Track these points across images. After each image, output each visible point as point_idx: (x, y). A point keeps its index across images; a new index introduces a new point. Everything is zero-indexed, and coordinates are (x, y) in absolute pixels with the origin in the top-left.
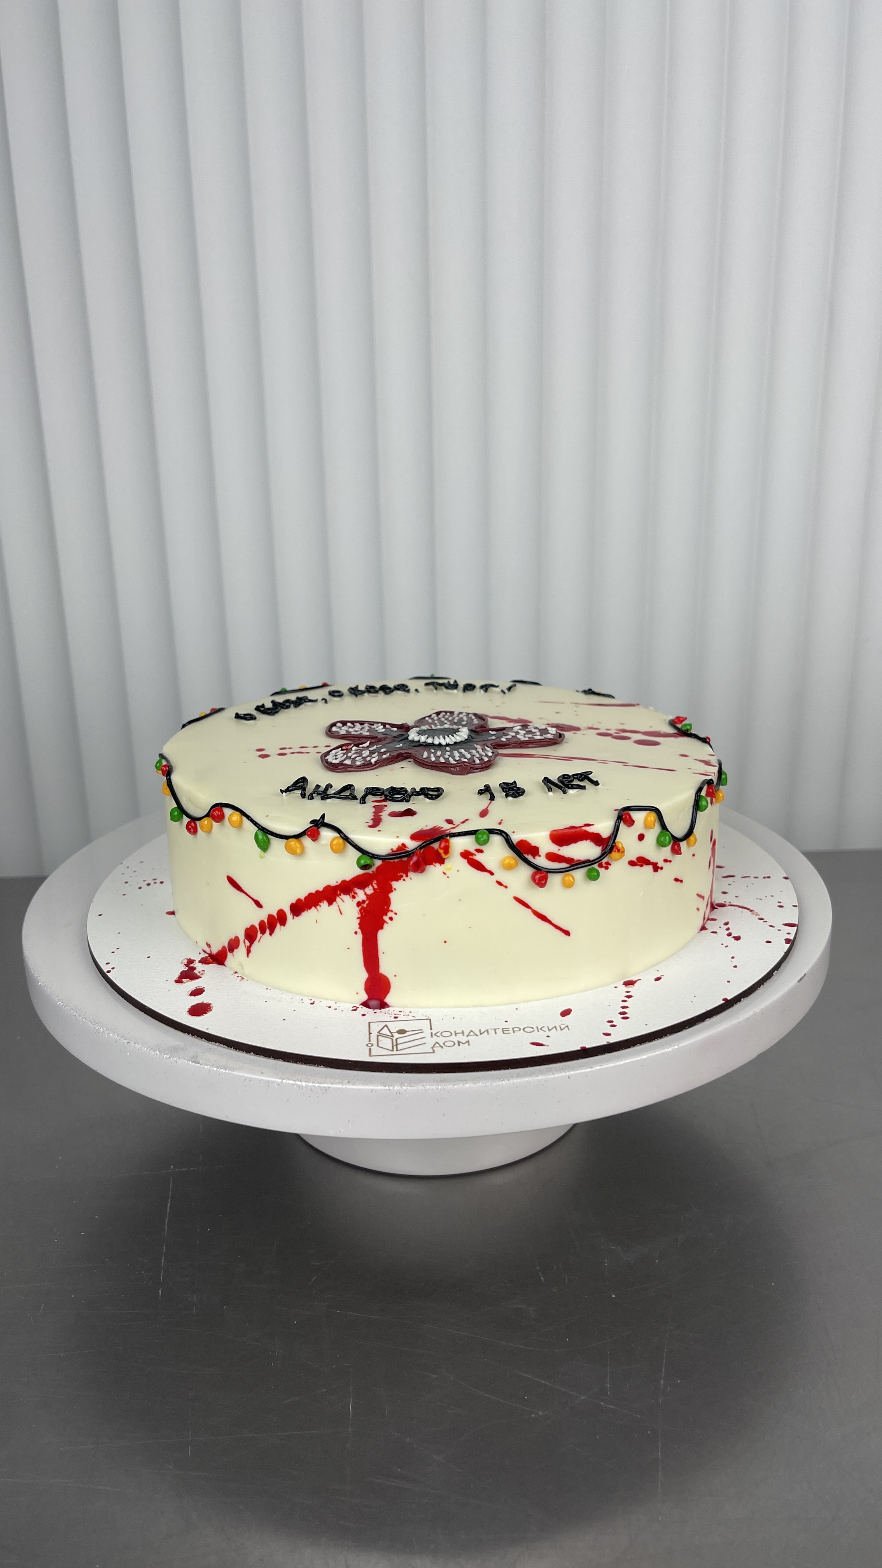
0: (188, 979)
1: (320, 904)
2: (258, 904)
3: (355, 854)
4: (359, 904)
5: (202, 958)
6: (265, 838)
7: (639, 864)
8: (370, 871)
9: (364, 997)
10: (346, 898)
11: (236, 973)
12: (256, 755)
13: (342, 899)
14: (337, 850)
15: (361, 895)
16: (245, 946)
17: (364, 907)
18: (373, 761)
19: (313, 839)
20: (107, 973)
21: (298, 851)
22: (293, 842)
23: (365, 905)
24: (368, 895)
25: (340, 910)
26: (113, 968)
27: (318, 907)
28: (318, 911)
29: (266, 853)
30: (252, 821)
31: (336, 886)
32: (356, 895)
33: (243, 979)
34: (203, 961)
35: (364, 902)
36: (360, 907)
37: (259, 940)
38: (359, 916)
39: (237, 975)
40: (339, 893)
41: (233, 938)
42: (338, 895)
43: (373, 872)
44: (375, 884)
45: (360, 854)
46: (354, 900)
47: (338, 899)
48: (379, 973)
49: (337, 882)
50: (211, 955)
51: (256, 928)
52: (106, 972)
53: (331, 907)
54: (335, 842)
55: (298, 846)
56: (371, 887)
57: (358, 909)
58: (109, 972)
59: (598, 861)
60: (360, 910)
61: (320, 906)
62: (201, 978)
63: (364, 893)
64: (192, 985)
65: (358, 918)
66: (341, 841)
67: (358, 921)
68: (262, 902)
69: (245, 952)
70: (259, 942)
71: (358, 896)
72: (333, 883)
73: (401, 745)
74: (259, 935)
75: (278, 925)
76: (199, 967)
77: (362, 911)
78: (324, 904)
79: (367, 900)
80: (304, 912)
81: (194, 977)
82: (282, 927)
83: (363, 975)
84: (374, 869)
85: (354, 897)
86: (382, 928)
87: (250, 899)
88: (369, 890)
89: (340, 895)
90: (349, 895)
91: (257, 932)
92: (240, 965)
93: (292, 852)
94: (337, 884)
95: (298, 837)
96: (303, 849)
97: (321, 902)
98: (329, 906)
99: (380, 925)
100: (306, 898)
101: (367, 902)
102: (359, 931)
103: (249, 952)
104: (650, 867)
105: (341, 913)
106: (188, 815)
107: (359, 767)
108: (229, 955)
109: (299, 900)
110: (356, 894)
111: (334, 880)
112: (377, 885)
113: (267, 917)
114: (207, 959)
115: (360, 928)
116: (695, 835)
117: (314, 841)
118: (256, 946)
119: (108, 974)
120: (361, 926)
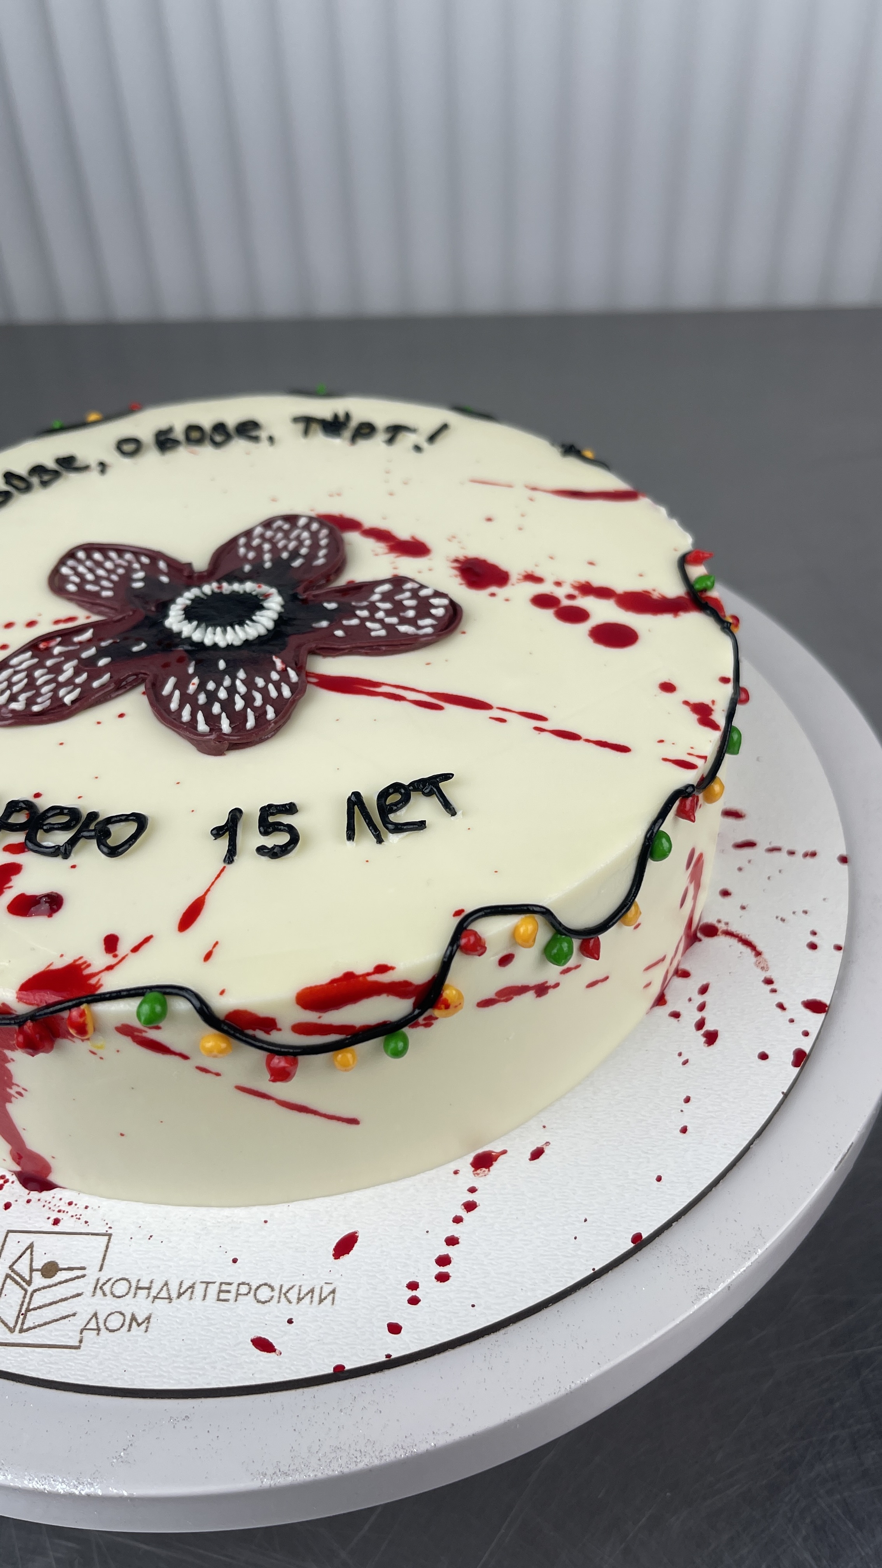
7: (502, 999)
9: (15, 1167)
18: (72, 696)
59: (409, 1021)
104: (531, 994)
116: (637, 905)
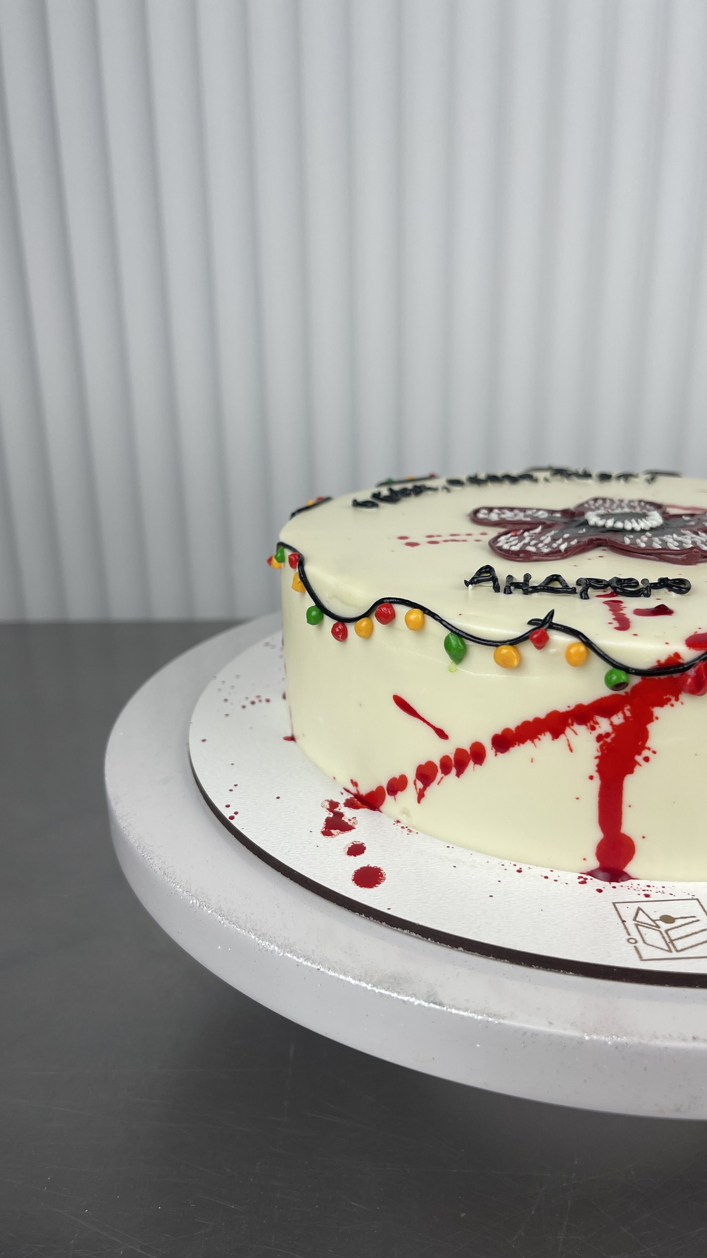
0: (338, 831)
1: (539, 736)
2: (442, 734)
3: (600, 668)
4: (599, 738)
5: (347, 800)
6: (460, 644)
8: (622, 692)
9: (594, 863)
10: (582, 730)
11: (398, 822)
12: (401, 544)
13: (573, 731)
14: (576, 663)
15: (604, 725)
16: (416, 788)
17: (607, 742)
18: (563, 547)
19: (538, 645)
20: (230, 820)
21: (516, 663)
22: (505, 650)
23: (609, 740)
24: (615, 726)
25: (569, 745)
26: (236, 813)
27: (536, 741)
28: (535, 745)
29: (460, 665)
30: (441, 621)
31: (567, 712)
32: (596, 726)
33: (411, 831)
34: (349, 804)
35: (608, 735)
36: (601, 743)
37: (439, 782)
38: (599, 754)
39: (400, 825)
40: (570, 721)
41: (398, 777)
42: (569, 725)
43: (627, 693)
44: (628, 710)
45: (609, 668)
46: (593, 732)
47: (568, 731)
48: (620, 833)
49: (569, 707)
50: (358, 796)
51: (436, 766)
52: (228, 818)
53: (556, 741)
54: (572, 651)
55: (514, 654)
56: (620, 715)
57: (597, 745)
58: (232, 818)
60: (601, 747)
61: (539, 740)
62: (354, 828)
63: (608, 722)
64: (345, 839)
65: (596, 757)
66: (582, 648)
67: (597, 761)
68: (447, 731)
69: (416, 796)
70: (438, 784)
71: (600, 727)
72: (562, 708)
73: (584, 530)
74: (440, 775)
75: (471, 763)
76: (348, 814)
77: (604, 747)
78: (546, 738)
79: (612, 733)
80: (513, 746)
81: (346, 828)
82: (477, 766)
83: (596, 835)
84: (628, 689)
85: (593, 728)
86: (631, 771)
87: (429, 727)
88: (618, 719)
89: (572, 724)
90: (587, 725)
91: (437, 771)
92: (404, 813)
93: (505, 664)
94: (568, 709)
95: (515, 642)
96: (521, 660)
97: (541, 734)
98: (553, 740)
99: (629, 767)
100: (518, 728)
101: (613, 735)
102: (596, 776)
103: (421, 796)
105: (571, 750)
106: (332, 616)
107: (547, 554)
108: (389, 799)
109: (507, 731)
110: (597, 723)
111: (563, 704)
112: (631, 713)
113: (454, 751)
114: (354, 801)
115: (599, 771)
117: (539, 648)
118: (433, 790)
119: (232, 822)
120: (601, 769)
